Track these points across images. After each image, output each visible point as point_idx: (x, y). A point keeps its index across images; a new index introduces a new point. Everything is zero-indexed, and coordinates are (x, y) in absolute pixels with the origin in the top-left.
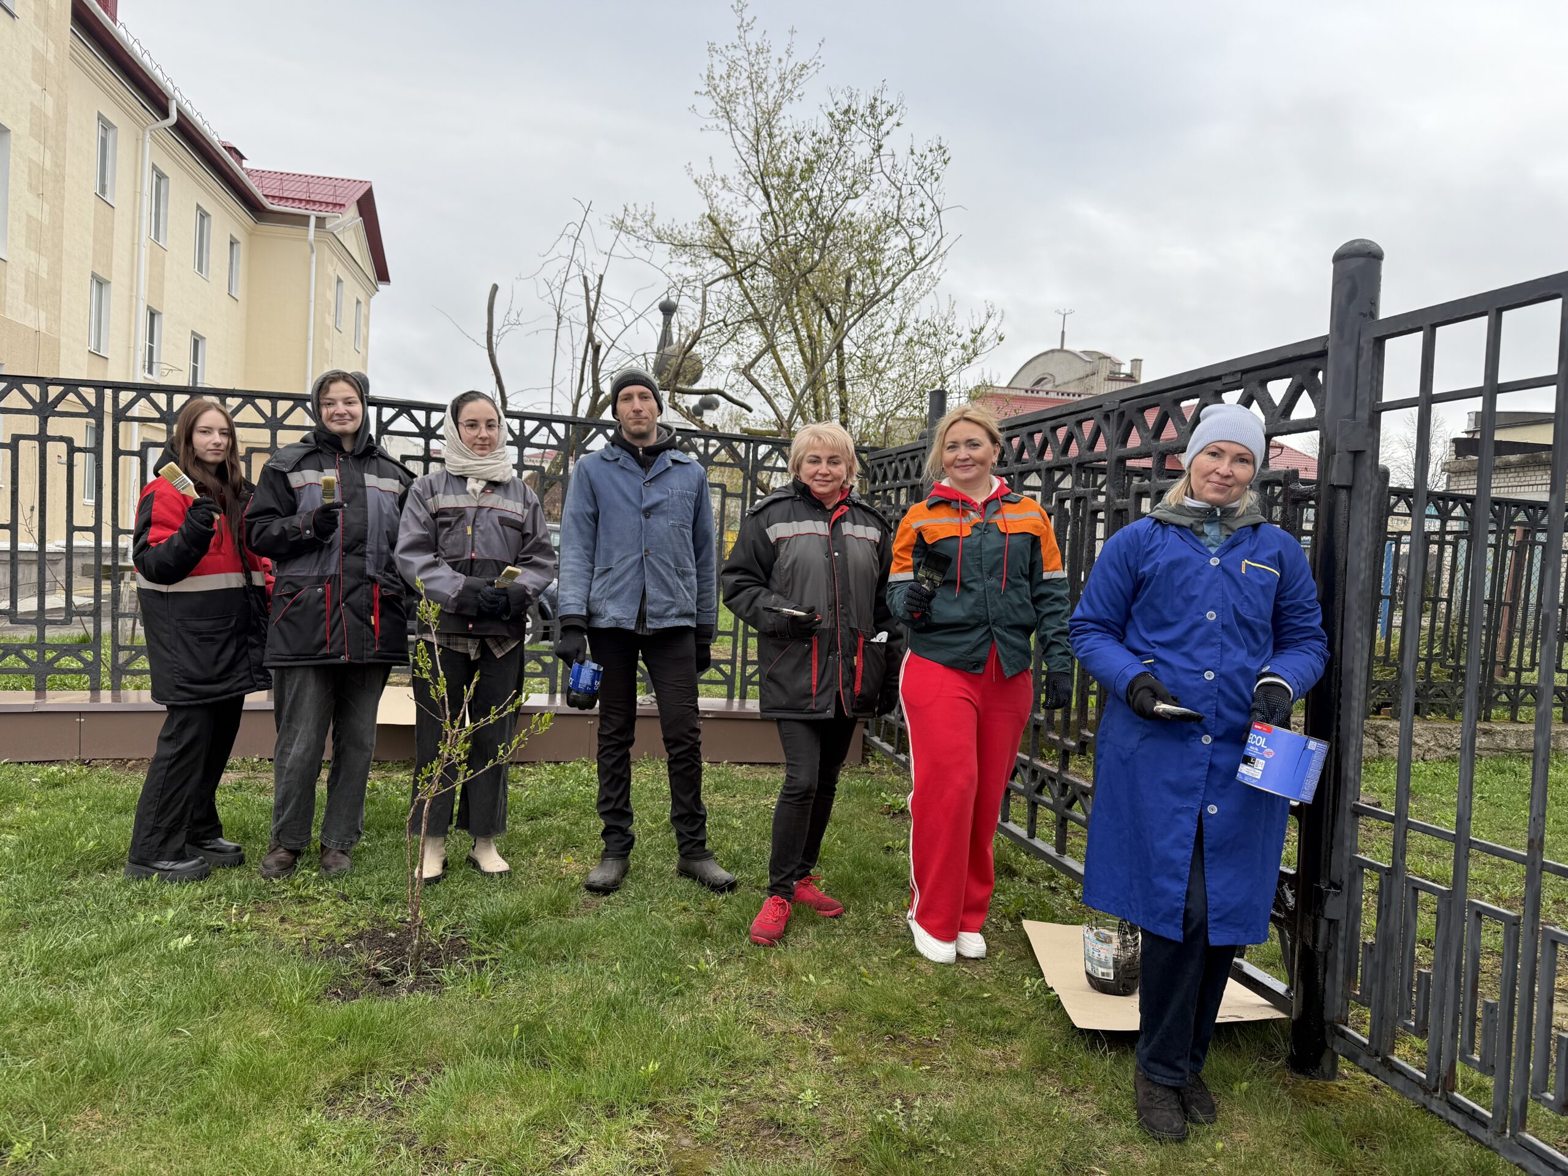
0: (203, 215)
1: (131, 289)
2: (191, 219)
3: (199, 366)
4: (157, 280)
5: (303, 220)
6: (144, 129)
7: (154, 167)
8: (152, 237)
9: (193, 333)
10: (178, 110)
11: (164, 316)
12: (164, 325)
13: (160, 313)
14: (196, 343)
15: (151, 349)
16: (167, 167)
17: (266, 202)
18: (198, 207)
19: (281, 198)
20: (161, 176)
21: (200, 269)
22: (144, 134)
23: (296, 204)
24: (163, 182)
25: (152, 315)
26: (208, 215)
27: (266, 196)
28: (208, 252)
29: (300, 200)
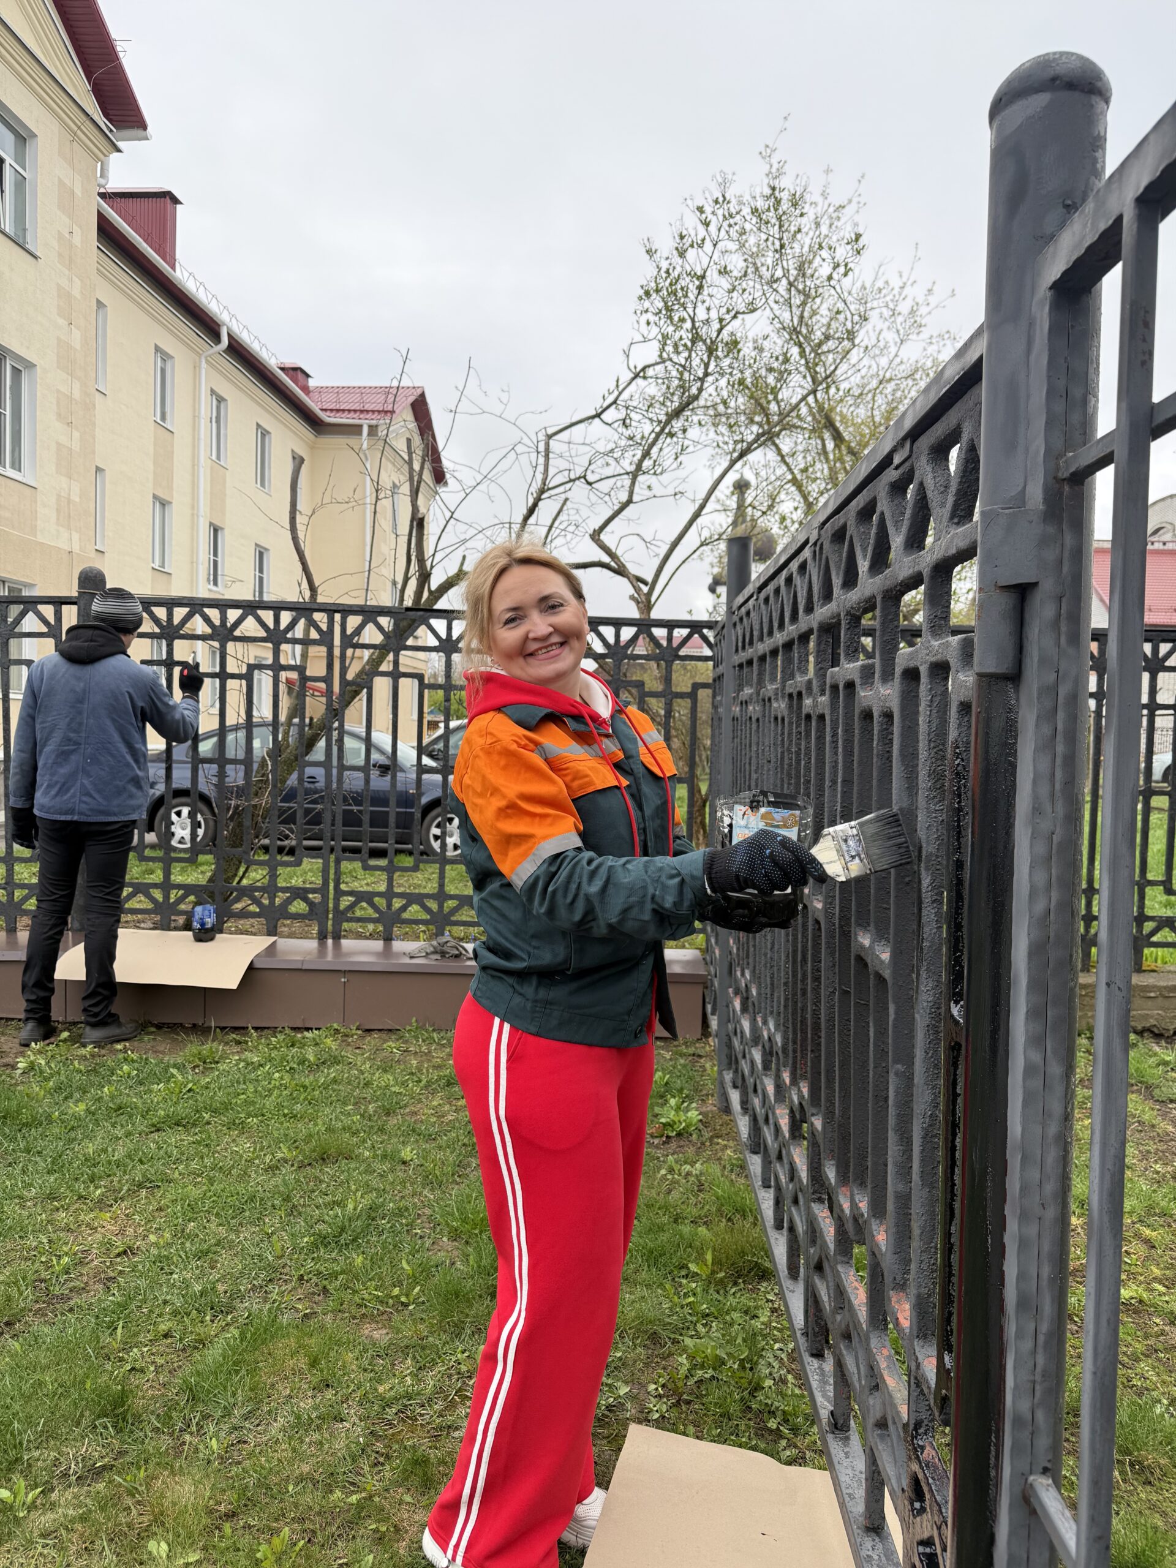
0: (264, 433)
1: (193, 507)
2: (251, 437)
3: (265, 576)
4: (218, 497)
5: (356, 430)
6: (200, 355)
7: (213, 392)
8: (214, 457)
9: (256, 545)
10: (229, 335)
11: (226, 531)
12: (227, 539)
13: (222, 529)
14: (261, 554)
15: (215, 562)
16: (224, 389)
17: (323, 416)
18: (258, 425)
19: (338, 411)
20: (220, 400)
21: (263, 485)
22: (200, 361)
23: (352, 414)
24: (222, 405)
25: (216, 531)
26: (268, 433)
27: (322, 410)
28: (270, 468)
29: (355, 411)
